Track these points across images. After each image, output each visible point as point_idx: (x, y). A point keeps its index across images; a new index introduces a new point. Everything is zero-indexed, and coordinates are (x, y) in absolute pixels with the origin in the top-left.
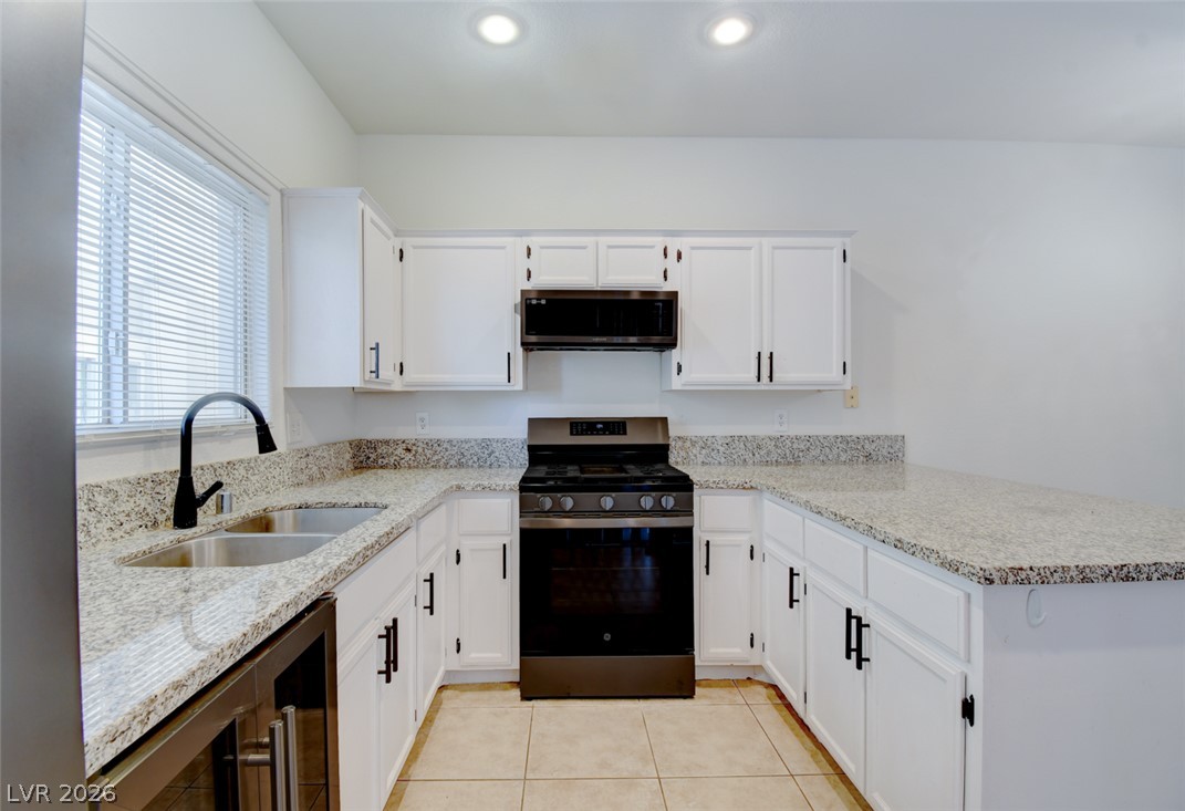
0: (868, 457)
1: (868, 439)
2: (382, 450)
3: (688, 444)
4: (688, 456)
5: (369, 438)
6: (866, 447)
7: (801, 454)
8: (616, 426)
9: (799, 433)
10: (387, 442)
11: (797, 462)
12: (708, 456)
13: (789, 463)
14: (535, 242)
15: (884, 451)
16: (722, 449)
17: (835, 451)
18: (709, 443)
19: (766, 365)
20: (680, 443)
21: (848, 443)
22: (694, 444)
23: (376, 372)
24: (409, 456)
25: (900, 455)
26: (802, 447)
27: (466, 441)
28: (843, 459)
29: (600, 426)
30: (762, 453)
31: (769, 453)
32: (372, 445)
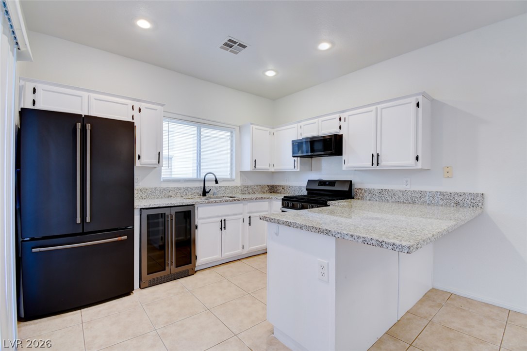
0: (457, 204)
1: (457, 194)
2: (278, 188)
3: (363, 191)
4: (363, 196)
5: (275, 185)
6: (456, 198)
7: (416, 199)
8: (332, 183)
9: (415, 190)
10: (279, 186)
11: (414, 203)
12: (371, 197)
13: (410, 203)
14: (302, 124)
15: (468, 201)
16: (377, 194)
17: (436, 199)
18: (372, 192)
19: (376, 159)
20: (360, 191)
21: (444, 196)
22: (365, 192)
23: (255, 167)
24: (283, 190)
25: (480, 204)
26: (417, 196)
27: (296, 187)
28: (441, 204)
29: (327, 183)
30: (396, 197)
31: (399, 198)
32: (276, 186)
